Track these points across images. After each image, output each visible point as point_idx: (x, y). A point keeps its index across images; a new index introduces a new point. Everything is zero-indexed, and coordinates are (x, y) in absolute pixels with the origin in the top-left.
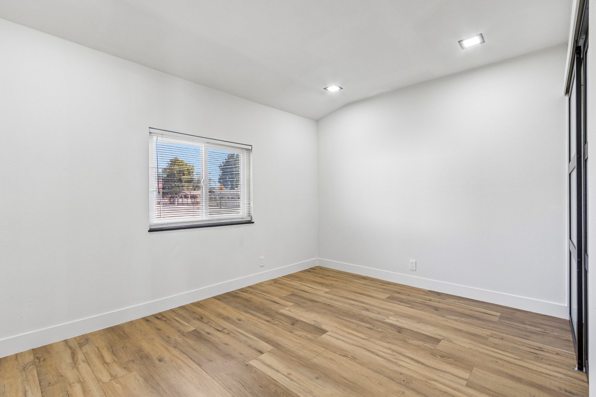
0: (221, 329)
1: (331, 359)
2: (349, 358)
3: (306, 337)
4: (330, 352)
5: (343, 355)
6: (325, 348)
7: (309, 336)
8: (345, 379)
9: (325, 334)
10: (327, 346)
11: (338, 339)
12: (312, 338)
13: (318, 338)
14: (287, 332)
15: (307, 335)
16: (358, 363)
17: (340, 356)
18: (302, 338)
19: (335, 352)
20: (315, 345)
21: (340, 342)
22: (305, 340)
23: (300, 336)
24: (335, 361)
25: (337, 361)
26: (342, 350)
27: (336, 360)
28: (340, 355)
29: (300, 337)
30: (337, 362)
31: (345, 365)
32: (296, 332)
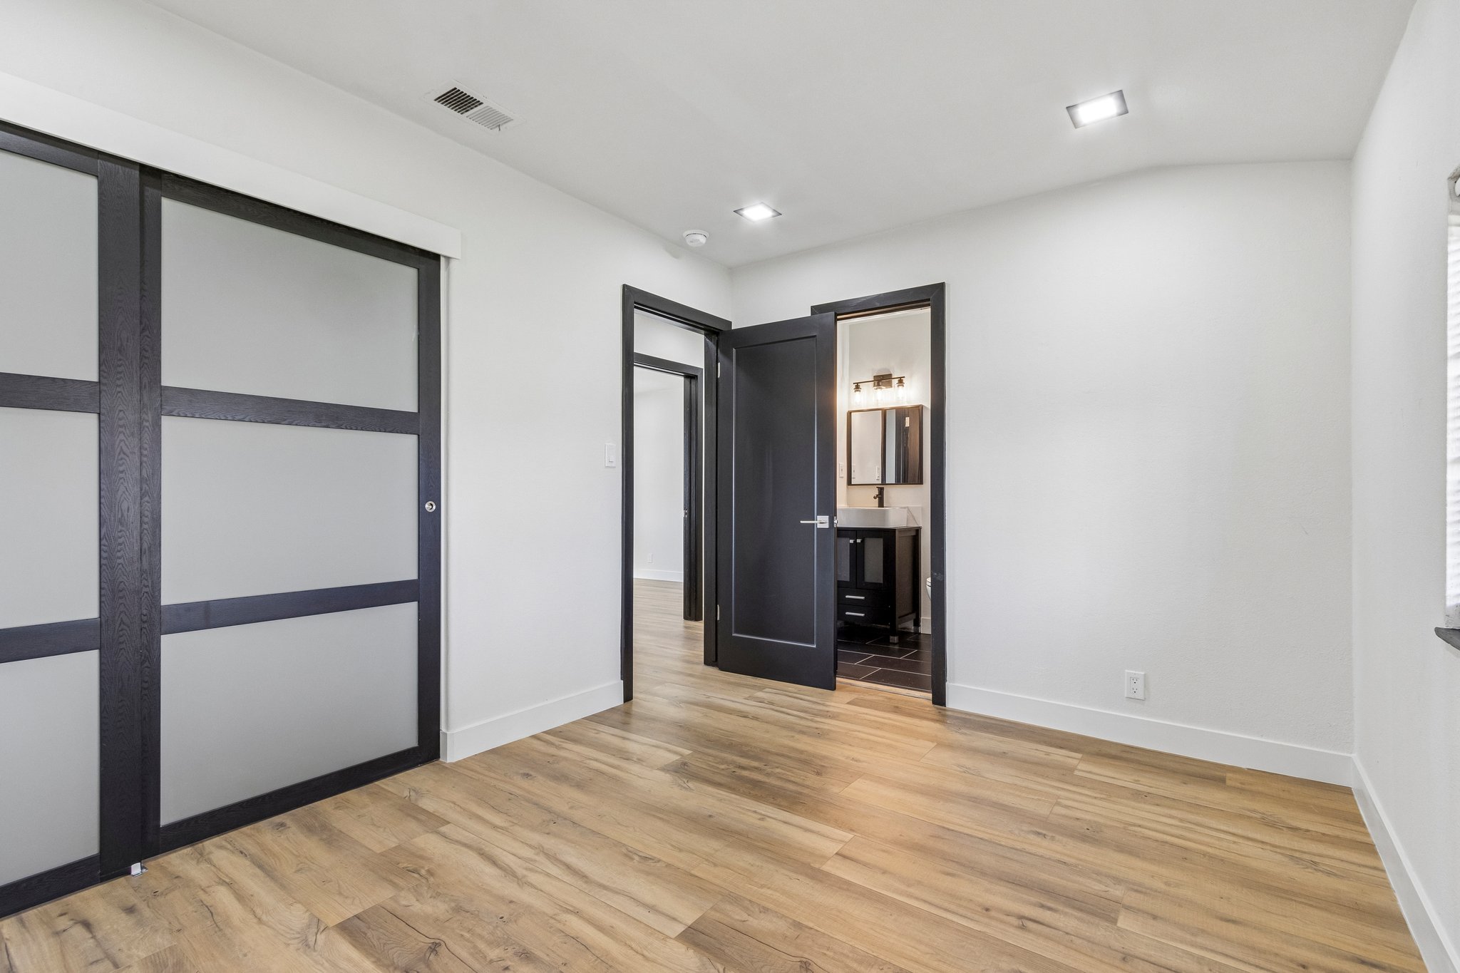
0: (1030, 925)
1: (681, 850)
2: (641, 854)
3: (746, 909)
4: (681, 866)
5: (651, 861)
6: (692, 875)
7: (737, 915)
8: (660, 819)
9: (690, 923)
10: (687, 882)
11: (652, 908)
12: (728, 907)
13: (711, 905)
14: (811, 925)
15: (745, 916)
16: (624, 845)
17: (659, 857)
18: (759, 905)
19: (668, 865)
20: (718, 882)
21: (649, 898)
22: (748, 897)
23: (765, 910)
24: (672, 846)
25: (669, 846)
26: (648, 874)
27: (671, 848)
28: (659, 861)
29: (763, 907)
30: (669, 844)
31: (654, 840)
32: (780, 926)
